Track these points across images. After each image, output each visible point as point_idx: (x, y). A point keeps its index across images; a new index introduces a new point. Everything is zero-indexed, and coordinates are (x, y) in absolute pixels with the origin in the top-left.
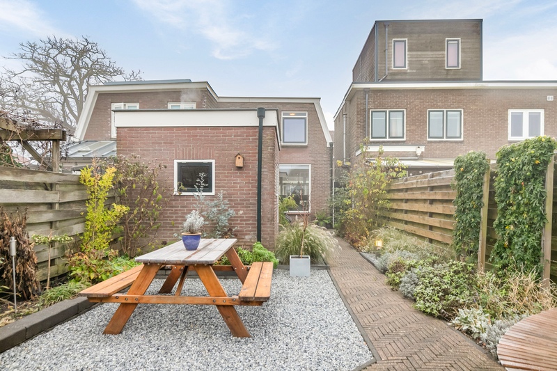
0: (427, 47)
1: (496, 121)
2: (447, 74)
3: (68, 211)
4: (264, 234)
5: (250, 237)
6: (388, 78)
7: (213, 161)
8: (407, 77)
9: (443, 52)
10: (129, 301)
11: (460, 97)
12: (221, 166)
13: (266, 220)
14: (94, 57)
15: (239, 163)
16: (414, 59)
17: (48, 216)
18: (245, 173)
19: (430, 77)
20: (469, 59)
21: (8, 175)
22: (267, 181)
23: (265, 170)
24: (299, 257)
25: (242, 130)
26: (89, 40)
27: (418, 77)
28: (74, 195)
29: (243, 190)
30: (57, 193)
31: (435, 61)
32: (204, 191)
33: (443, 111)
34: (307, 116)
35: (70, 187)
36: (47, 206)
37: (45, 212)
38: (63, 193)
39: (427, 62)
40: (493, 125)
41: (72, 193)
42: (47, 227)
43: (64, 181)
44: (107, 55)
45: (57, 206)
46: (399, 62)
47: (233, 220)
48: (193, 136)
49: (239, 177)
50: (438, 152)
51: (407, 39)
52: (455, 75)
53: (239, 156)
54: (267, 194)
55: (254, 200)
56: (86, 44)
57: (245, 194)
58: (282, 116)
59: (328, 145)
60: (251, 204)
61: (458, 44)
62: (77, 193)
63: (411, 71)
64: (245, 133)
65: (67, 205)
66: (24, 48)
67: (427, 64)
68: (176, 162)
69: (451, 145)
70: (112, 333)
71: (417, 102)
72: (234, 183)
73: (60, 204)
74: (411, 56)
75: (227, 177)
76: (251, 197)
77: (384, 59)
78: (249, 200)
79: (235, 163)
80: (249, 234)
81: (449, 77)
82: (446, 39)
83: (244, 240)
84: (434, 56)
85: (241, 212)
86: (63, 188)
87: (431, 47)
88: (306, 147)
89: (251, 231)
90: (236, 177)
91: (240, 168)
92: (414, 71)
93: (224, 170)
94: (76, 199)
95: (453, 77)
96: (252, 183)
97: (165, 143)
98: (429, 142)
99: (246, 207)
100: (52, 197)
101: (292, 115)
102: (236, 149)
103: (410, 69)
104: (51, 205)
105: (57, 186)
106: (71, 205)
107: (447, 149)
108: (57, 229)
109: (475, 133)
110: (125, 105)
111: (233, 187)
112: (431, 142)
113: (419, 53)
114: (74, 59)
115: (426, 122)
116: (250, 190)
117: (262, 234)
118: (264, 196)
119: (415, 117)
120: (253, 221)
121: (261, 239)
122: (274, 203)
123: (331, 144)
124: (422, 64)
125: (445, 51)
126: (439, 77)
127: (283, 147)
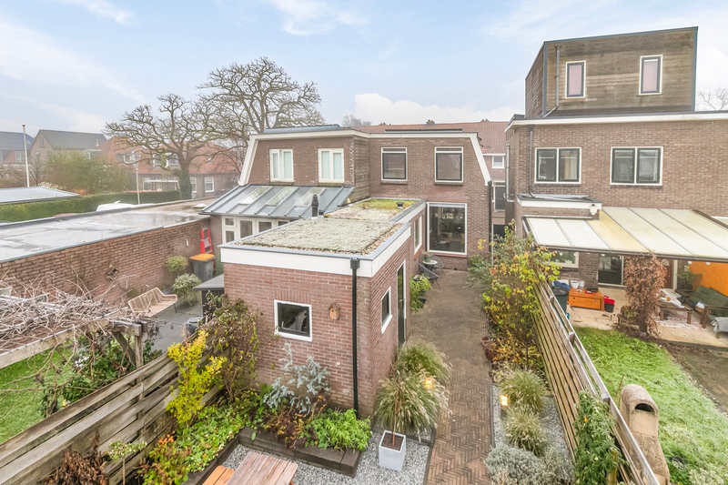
0: (613, 69)
1: (714, 162)
2: (641, 102)
4: (362, 391)
5: (348, 391)
6: (560, 109)
8: (585, 107)
9: (636, 74)
11: (659, 132)
12: (317, 312)
13: (364, 376)
15: (333, 315)
16: (595, 85)
19: (616, 106)
20: (674, 81)
22: (363, 334)
23: (362, 322)
25: (337, 277)
27: (600, 107)
29: (340, 340)
30: (140, 386)
31: (623, 86)
33: (634, 150)
34: (462, 152)
36: (131, 401)
37: (126, 410)
38: (149, 379)
39: (612, 88)
40: (709, 167)
45: (141, 397)
46: (575, 90)
48: (290, 278)
50: (624, 200)
51: (585, 61)
52: (653, 102)
53: (332, 309)
54: (364, 349)
55: (350, 353)
57: (341, 345)
58: (436, 152)
59: (486, 184)
60: (348, 356)
61: (659, 62)
62: (168, 366)
63: (591, 100)
64: (339, 280)
67: (612, 91)
68: (276, 302)
69: (644, 191)
71: (597, 139)
72: (331, 332)
74: (591, 82)
75: (323, 324)
76: (348, 349)
77: (554, 87)
78: (345, 352)
79: (329, 315)
80: (346, 388)
81: (644, 105)
82: (641, 57)
83: (342, 393)
84: (623, 80)
85: (338, 363)
87: (619, 69)
88: (461, 185)
89: (348, 385)
90: (332, 325)
92: (595, 100)
93: (320, 317)
95: (651, 105)
96: (348, 335)
97: (265, 282)
98: (612, 187)
99: (343, 359)
100: (132, 394)
103: (589, 97)
104: (135, 398)
107: (638, 197)
109: (680, 177)
111: (329, 335)
112: (615, 187)
113: (602, 77)
115: (609, 163)
116: (347, 342)
117: (360, 390)
118: (362, 351)
119: (594, 156)
120: (350, 375)
121: (359, 396)
122: (371, 359)
123: (490, 183)
124: (605, 91)
125: (638, 72)
126: (630, 106)
127: (436, 185)
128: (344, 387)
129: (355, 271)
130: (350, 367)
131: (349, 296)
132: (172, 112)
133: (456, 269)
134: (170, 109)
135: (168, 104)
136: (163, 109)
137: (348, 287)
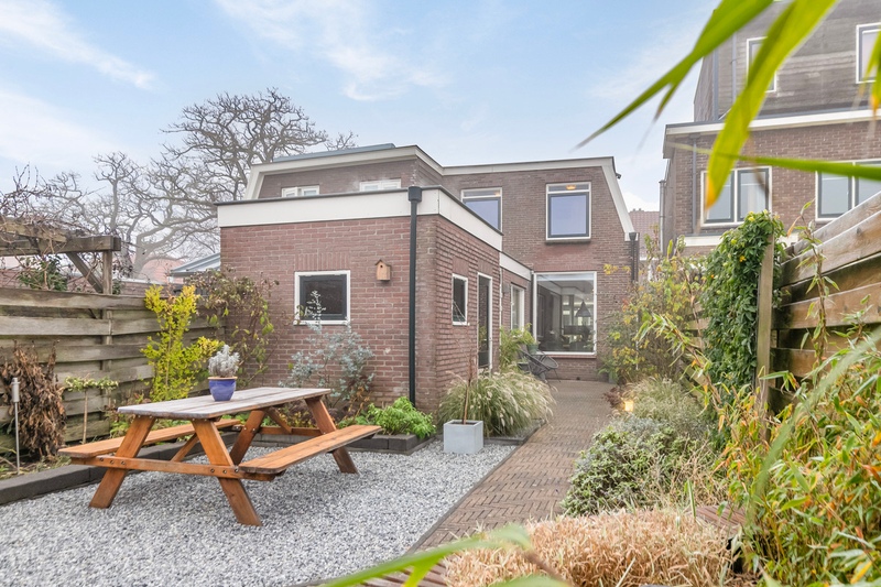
0: (818, 46)
2: (859, 94)
3: (127, 347)
4: (421, 386)
5: (401, 389)
7: (348, 273)
8: (776, 107)
9: (851, 53)
10: (115, 466)
12: (358, 280)
13: (424, 362)
14: (286, 118)
15: (382, 274)
16: (790, 72)
17: (95, 353)
18: (394, 290)
19: (823, 102)
21: (27, 299)
22: (425, 301)
23: (423, 284)
24: (462, 423)
25: (389, 223)
26: (278, 94)
27: (798, 104)
28: (139, 325)
29: (390, 316)
30: (107, 323)
31: (833, 71)
32: (322, 318)
34: (589, 190)
35: (132, 315)
36: (95, 339)
37: (89, 347)
38: (119, 322)
39: (816, 75)
41: (135, 323)
42: (95, 368)
43: (118, 306)
44: (305, 113)
45: (108, 341)
47: (376, 363)
48: (320, 235)
49: (384, 296)
53: (381, 264)
54: (426, 322)
55: (405, 332)
56: (272, 100)
57: (392, 322)
58: (548, 192)
59: (627, 238)
60: (402, 337)
62: (143, 322)
63: (785, 94)
64: (391, 227)
65: (129, 339)
66: (189, 115)
67: (817, 79)
68: (298, 275)
70: (98, 506)
71: (795, 153)
72: (378, 306)
73: (114, 337)
74: (785, 67)
75: (367, 296)
76: (401, 327)
77: (729, 79)
78: (398, 332)
79: (375, 274)
80: (399, 385)
81: (864, 99)
82: (858, 27)
83: (392, 394)
84: (832, 62)
85: (388, 351)
86: (119, 316)
87: (826, 46)
88: (588, 243)
89: (401, 380)
90: (380, 296)
91: (385, 283)
92: (791, 94)
93: (364, 285)
94: (142, 330)
96: (403, 305)
97: (282, 248)
99: (395, 343)
100: (98, 328)
101: (571, 188)
102: (380, 253)
103: (783, 91)
104: (100, 338)
105: (108, 313)
106: (136, 338)
108: (108, 370)
110: (299, 190)
111: (376, 311)
113: (801, 59)
114: (252, 125)
115: (813, 187)
116: (401, 316)
117: (418, 385)
118: (422, 325)
119: (791, 179)
120: (404, 365)
121: (417, 393)
122: (436, 336)
123: (632, 236)
124: (806, 80)
125: (854, 49)
126: (843, 101)
127: (548, 244)
128: (395, 385)
129: (414, 209)
130: (405, 353)
131: (406, 248)
132: (115, 183)
133: (578, 379)
134: (113, 177)
135: (108, 170)
136: (100, 177)
137: (405, 236)
